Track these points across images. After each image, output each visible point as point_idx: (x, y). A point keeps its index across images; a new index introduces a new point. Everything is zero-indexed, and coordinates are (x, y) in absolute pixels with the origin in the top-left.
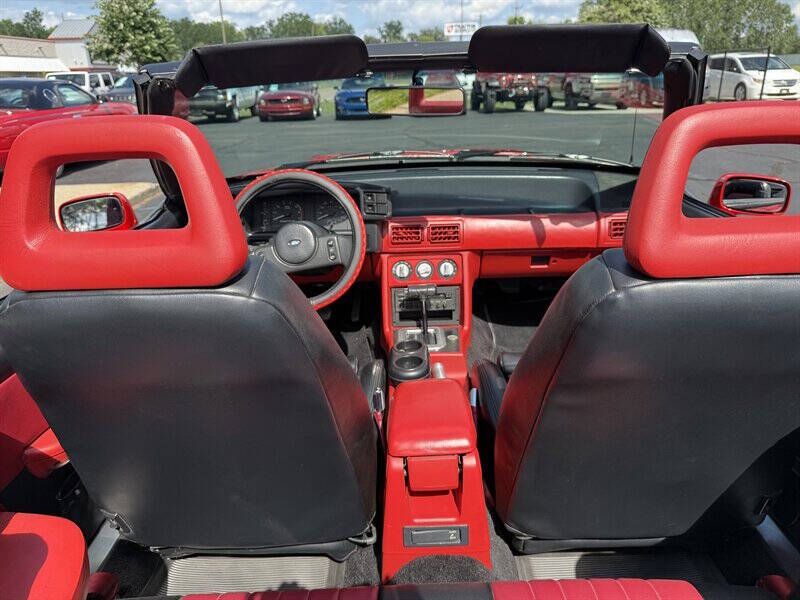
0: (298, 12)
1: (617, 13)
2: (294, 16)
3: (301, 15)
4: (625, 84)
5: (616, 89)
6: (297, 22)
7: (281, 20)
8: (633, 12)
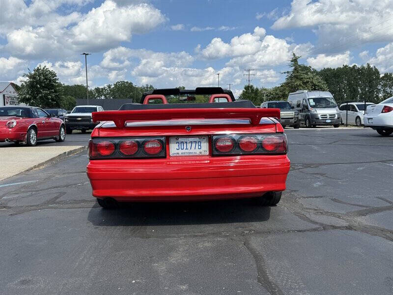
0: (126, 81)
1: (295, 84)
2: (123, 83)
3: (127, 82)
4: (296, 116)
5: (292, 118)
6: (125, 87)
7: (116, 85)
8: (303, 83)
